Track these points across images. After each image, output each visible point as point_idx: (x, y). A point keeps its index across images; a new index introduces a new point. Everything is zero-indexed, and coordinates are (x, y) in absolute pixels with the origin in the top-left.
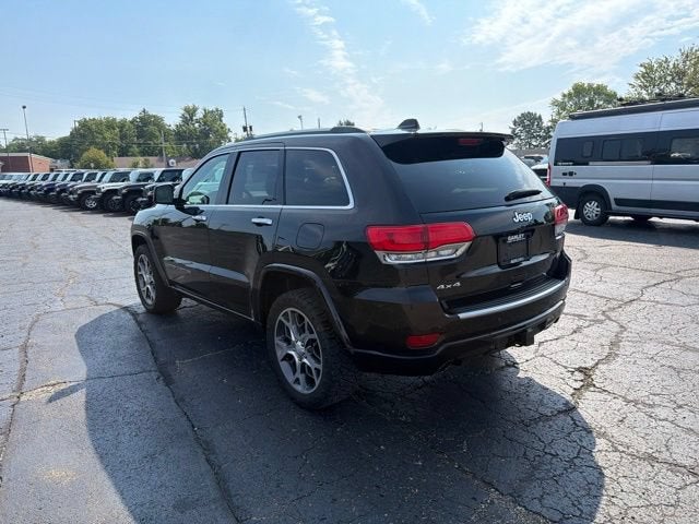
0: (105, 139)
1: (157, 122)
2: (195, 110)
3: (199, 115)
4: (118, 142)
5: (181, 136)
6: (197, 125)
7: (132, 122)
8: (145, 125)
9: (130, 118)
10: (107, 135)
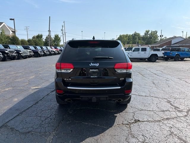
0: (124, 40)
1: (138, 35)
2: (149, 31)
3: (150, 32)
4: (127, 41)
5: (144, 38)
6: (149, 35)
7: (132, 35)
8: (135, 36)
9: (131, 34)
10: (125, 39)
